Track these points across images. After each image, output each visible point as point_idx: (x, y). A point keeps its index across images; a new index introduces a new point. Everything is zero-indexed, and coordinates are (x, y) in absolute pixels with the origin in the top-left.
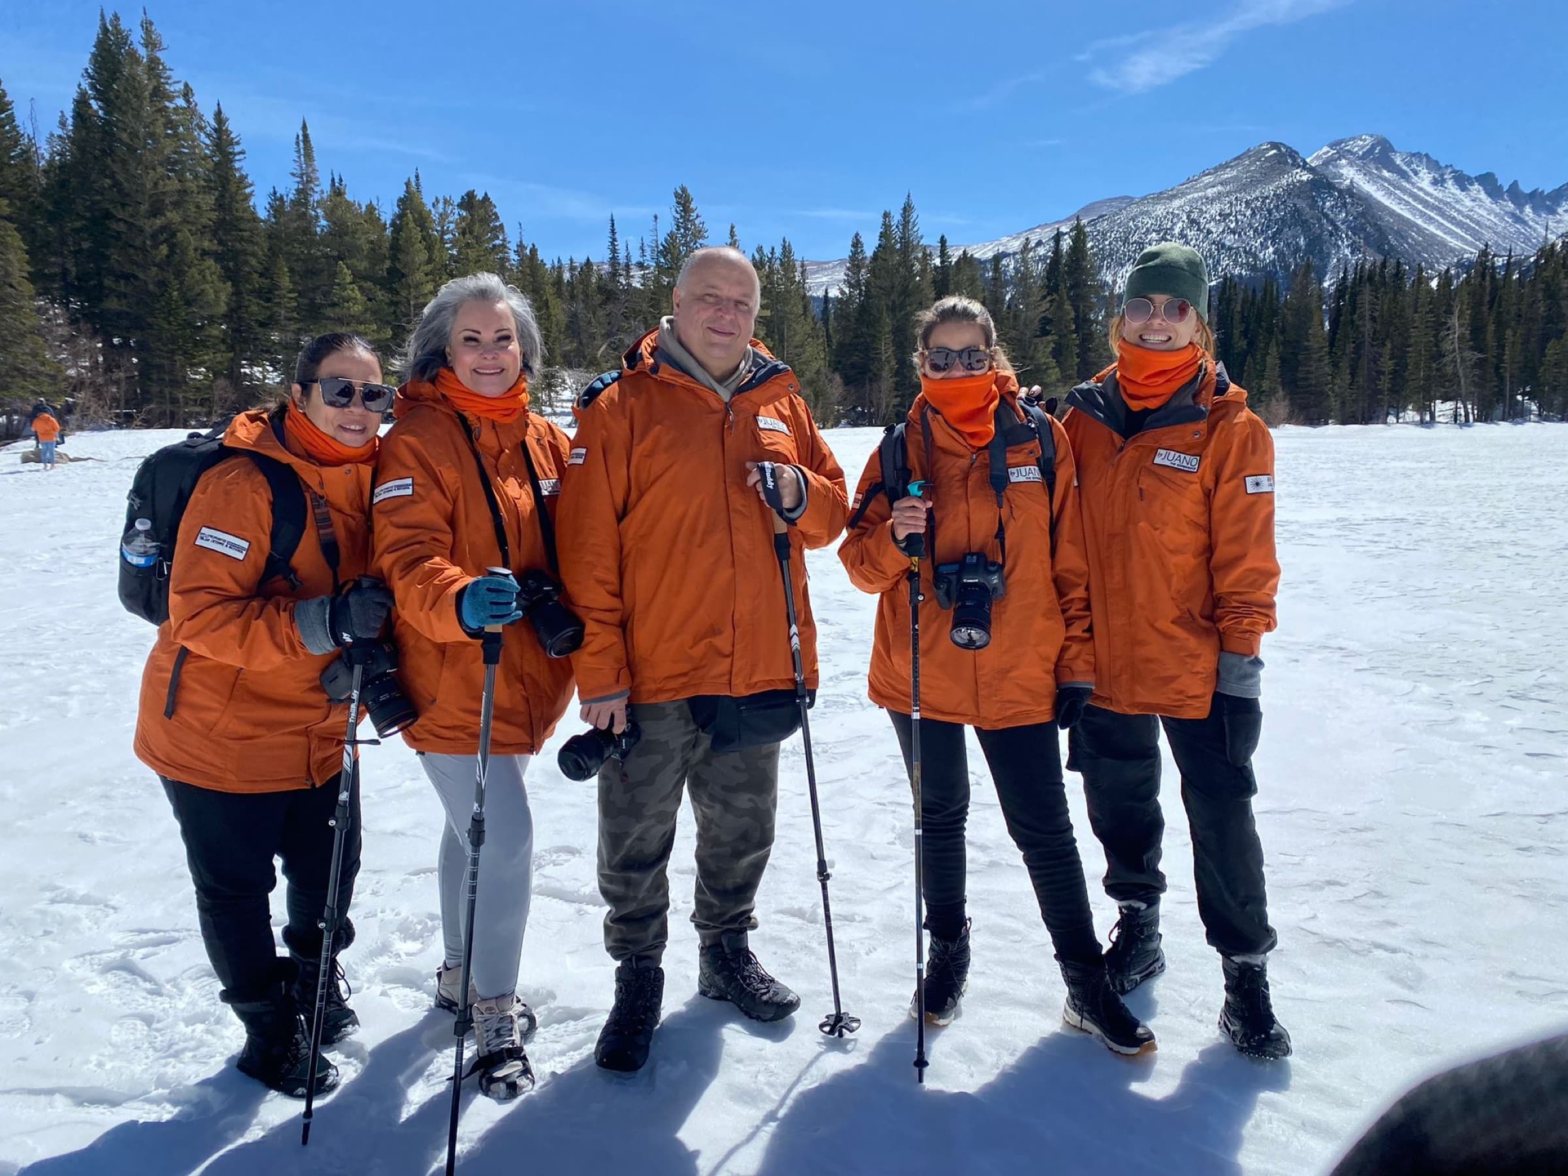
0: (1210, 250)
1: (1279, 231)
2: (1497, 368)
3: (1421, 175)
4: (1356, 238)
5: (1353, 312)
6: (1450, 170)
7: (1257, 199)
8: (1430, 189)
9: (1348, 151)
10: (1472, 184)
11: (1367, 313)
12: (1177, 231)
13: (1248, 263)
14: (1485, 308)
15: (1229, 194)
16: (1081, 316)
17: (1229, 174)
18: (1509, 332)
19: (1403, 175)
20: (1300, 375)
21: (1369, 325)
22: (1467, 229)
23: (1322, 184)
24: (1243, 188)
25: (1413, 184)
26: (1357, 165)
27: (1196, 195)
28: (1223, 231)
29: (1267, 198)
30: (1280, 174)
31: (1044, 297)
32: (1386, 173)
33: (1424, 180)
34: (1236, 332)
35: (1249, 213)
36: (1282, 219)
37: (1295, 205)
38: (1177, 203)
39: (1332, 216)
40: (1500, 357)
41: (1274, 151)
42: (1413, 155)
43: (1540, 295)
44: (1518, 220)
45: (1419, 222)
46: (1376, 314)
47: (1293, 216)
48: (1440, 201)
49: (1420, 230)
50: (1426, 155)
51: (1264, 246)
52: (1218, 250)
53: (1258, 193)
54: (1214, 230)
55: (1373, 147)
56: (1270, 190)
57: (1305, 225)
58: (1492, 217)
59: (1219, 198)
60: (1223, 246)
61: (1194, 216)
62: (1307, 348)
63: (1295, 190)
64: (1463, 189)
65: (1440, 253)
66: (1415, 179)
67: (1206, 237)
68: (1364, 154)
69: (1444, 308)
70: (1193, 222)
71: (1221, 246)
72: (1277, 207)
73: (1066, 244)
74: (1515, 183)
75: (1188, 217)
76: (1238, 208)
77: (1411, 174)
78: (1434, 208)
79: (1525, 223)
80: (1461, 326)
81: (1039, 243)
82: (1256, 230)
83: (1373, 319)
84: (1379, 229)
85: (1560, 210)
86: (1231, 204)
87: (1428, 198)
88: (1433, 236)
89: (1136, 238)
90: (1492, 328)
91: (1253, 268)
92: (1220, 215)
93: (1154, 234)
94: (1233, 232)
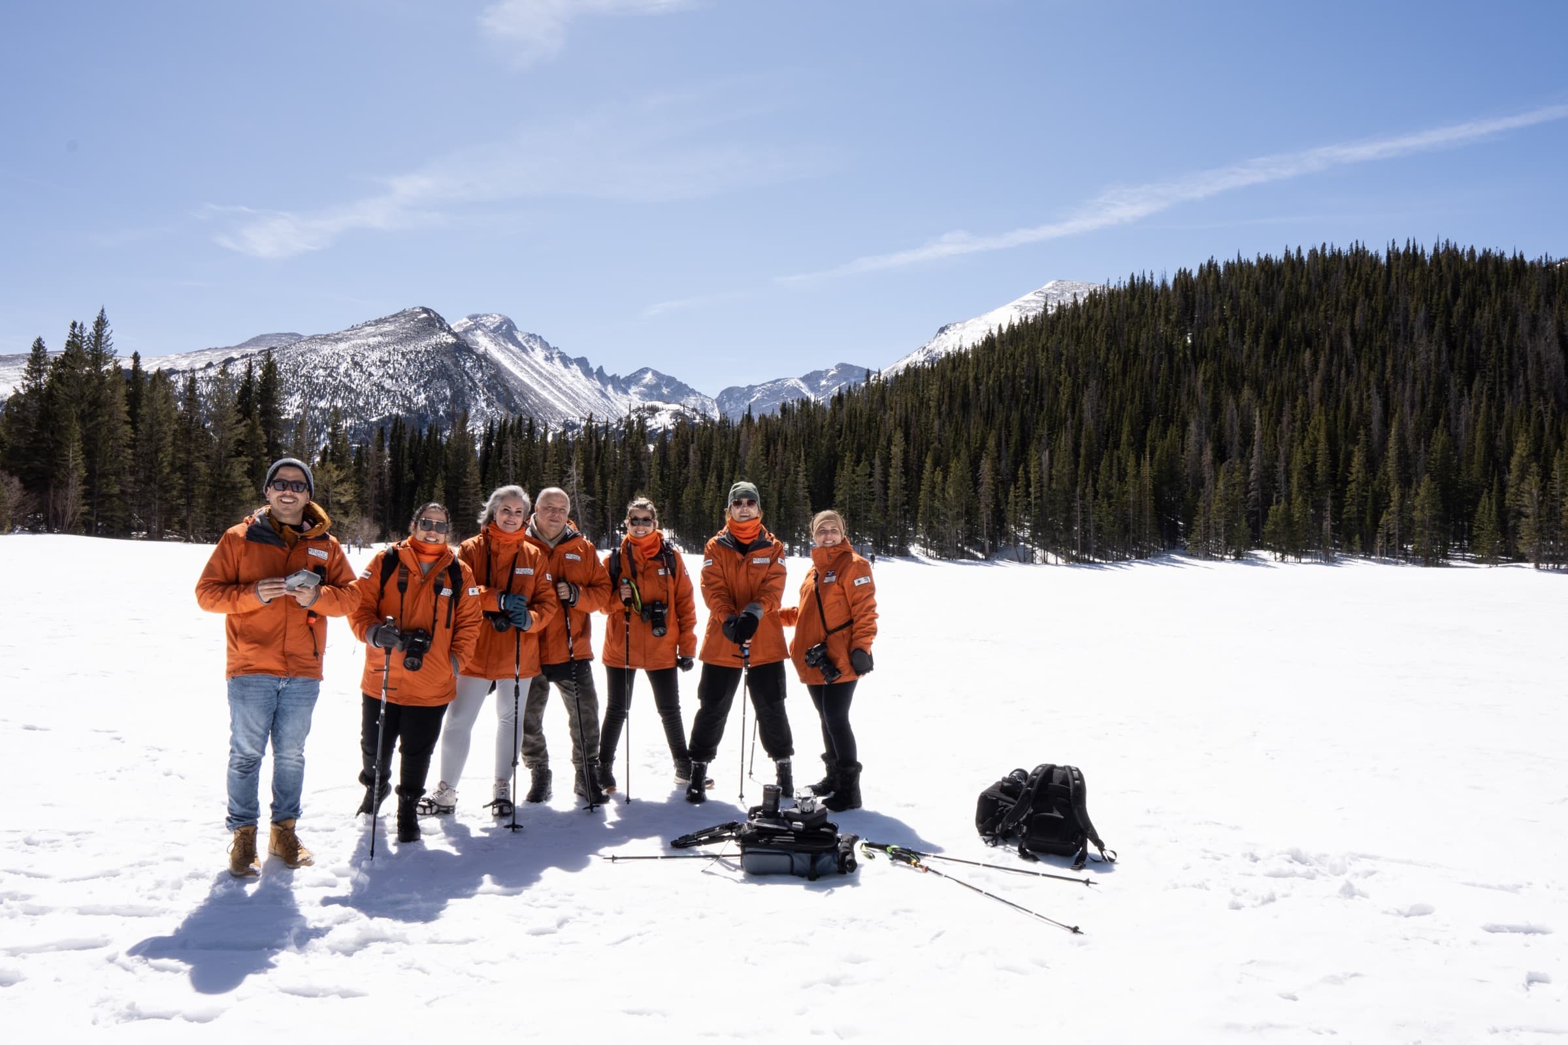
0: (371, 390)
1: (429, 382)
2: (603, 509)
3: (536, 351)
4: (490, 395)
5: (500, 457)
6: (556, 351)
7: (411, 352)
8: (543, 363)
9: (483, 325)
10: (571, 364)
11: (511, 459)
12: (342, 370)
13: (403, 405)
14: (593, 462)
15: (388, 344)
16: (272, 440)
17: (388, 328)
18: (609, 483)
19: (524, 349)
20: (461, 506)
21: (512, 468)
22: (570, 397)
23: (462, 348)
24: (400, 341)
25: (531, 357)
26: (490, 337)
27: (359, 342)
28: (383, 376)
29: (419, 352)
30: (430, 334)
31: (239, 422)
32: (511, 346)
33: (539, 355)
34: (406, 466)
35: (404, 363)
36: (432, 371)
37: (442, 361)
38: (342, 346)
39: (471, 374)
40: (604, 500)
41: (425, 315)
42: (530, 335)
43: (628, 456)
44: (604, 395)
45: (536, 388)
46: (517, 460)
47: (440, 371)
48: (551, 374)
49: (537, 395)
50: (540, 337)
51: (417, 393)
52: (378, 391)
53: (412, 347)
54: (375, 373)
55: (501, 324)
56: (422, 345)
57: (450, 378)
58: (586, 391)
59: (379, 347)
60: (383, 388)
61: (358, 359)
62: (465, 483)
63: (440, 349)
64: (566, 366)
65: (551, 414)
66: (532, 354)
67: (368, 378)
68: (495, 328)
69: (565, 460)
70: (356, 364)
71: (381, 387)
72: (428, 361)
73: (258, 373)
74: (601, 367)
75: (352, 359)
76: (395, 358)
77: (529, 349)
78: (546, 378)
79: (608, 398)
80: (578, 475)
81: (210, 365)
82: (410, 378)
83: (515, 464)
84: (507, 389)
85: (630, 392)
86: (390, 353)
87: (542, 370)
88: (546, 400)
89: (304, 371)
90: (598, 478)
91: (409, 410)
92: (380, 361)
93: (321, 371)
94: (391, 377)
